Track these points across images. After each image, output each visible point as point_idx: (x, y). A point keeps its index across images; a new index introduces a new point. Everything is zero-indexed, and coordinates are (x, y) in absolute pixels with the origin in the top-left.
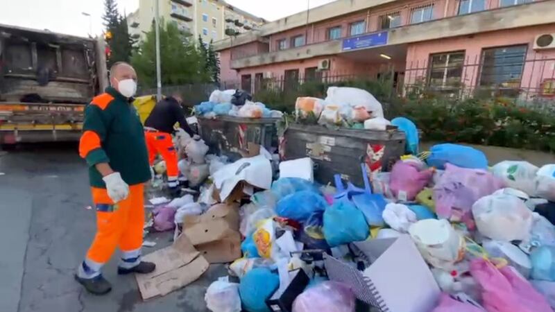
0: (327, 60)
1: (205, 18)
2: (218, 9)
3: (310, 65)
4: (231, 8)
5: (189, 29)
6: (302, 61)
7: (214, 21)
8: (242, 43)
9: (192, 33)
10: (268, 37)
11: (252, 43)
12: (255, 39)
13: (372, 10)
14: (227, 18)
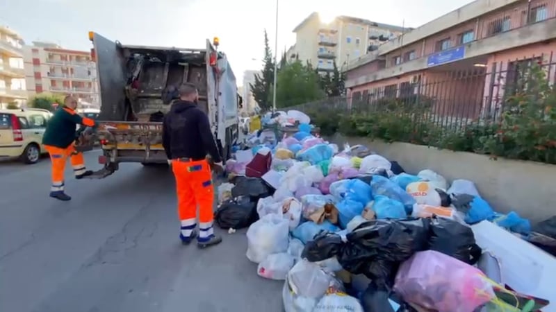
0: (417, 75)
1: (349, 40)
2: (363, 29)
3: (403, 80)
4: (375, 25)
5: (333, 53)
6: (398, 77)
7: (358, 41)
8: (364, 63)
9: (335, 55)
10: (384, 55)
11: (372, 62)
12: (374, 59)
13: (481, 17)
14: (371, 35)
